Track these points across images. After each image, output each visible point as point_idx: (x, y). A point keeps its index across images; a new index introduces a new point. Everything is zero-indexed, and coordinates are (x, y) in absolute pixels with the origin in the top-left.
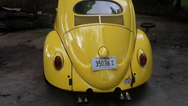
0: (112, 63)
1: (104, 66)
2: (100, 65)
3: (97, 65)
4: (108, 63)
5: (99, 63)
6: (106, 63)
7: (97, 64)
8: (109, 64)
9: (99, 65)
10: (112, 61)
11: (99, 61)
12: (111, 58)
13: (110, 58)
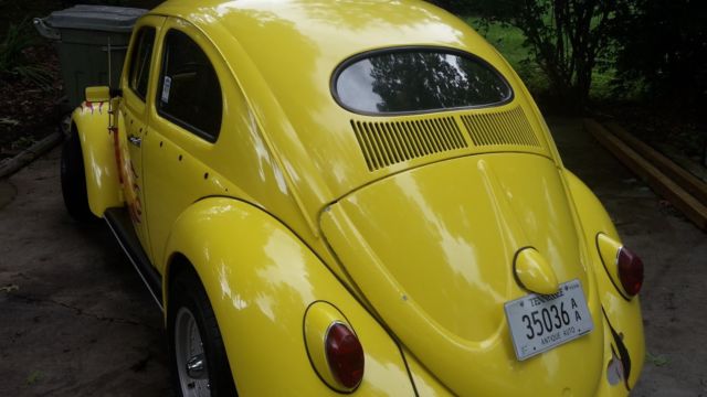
0: (576, 309)
1: (555, 330)
2: (540, 331)
3: (531, 334)
4: (563, 312)
5: (535, 323)
6: (557, 316)
7: (529, 327)
8: (565, 315)
9: (537, 328)
10: (574, 304)
11: (533, 314)
12: (567, 288)
13: (564, 291)
